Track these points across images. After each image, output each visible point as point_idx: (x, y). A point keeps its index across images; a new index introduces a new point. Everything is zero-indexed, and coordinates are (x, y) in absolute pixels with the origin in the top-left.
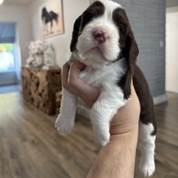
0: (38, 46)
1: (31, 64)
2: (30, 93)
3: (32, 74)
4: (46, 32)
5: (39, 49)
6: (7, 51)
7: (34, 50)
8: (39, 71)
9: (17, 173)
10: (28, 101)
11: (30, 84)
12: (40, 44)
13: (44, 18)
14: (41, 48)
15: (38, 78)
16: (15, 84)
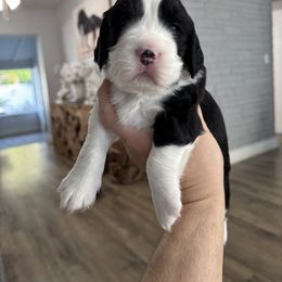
0: (75, 71)
1: (64, 98)
2: (66, 143)
3: (68, 114)
4: (86, 49)
5: (77, 75)
6: (21, 82)
7: (69, 76)
8: (80, 107)
9: (62, 257)
10: (63, 154)
11: (65, 129)
12: (78, 67)
13: (82, 27)
14: (81, 74)
15: (78, 119)
16: (39, 131)
